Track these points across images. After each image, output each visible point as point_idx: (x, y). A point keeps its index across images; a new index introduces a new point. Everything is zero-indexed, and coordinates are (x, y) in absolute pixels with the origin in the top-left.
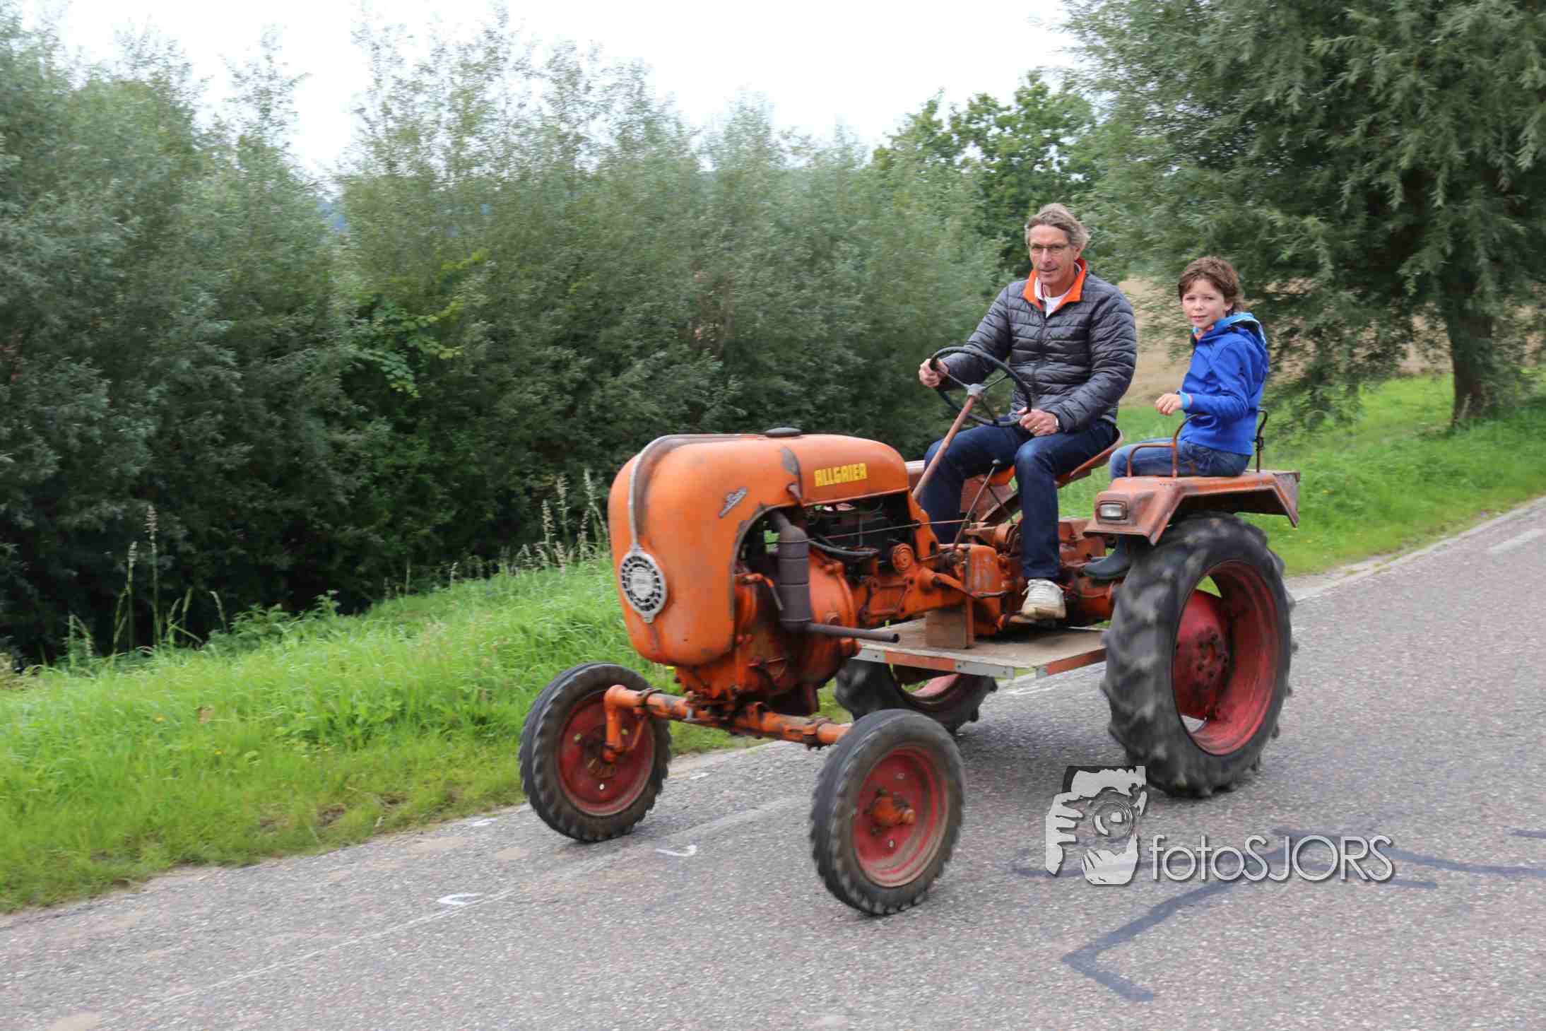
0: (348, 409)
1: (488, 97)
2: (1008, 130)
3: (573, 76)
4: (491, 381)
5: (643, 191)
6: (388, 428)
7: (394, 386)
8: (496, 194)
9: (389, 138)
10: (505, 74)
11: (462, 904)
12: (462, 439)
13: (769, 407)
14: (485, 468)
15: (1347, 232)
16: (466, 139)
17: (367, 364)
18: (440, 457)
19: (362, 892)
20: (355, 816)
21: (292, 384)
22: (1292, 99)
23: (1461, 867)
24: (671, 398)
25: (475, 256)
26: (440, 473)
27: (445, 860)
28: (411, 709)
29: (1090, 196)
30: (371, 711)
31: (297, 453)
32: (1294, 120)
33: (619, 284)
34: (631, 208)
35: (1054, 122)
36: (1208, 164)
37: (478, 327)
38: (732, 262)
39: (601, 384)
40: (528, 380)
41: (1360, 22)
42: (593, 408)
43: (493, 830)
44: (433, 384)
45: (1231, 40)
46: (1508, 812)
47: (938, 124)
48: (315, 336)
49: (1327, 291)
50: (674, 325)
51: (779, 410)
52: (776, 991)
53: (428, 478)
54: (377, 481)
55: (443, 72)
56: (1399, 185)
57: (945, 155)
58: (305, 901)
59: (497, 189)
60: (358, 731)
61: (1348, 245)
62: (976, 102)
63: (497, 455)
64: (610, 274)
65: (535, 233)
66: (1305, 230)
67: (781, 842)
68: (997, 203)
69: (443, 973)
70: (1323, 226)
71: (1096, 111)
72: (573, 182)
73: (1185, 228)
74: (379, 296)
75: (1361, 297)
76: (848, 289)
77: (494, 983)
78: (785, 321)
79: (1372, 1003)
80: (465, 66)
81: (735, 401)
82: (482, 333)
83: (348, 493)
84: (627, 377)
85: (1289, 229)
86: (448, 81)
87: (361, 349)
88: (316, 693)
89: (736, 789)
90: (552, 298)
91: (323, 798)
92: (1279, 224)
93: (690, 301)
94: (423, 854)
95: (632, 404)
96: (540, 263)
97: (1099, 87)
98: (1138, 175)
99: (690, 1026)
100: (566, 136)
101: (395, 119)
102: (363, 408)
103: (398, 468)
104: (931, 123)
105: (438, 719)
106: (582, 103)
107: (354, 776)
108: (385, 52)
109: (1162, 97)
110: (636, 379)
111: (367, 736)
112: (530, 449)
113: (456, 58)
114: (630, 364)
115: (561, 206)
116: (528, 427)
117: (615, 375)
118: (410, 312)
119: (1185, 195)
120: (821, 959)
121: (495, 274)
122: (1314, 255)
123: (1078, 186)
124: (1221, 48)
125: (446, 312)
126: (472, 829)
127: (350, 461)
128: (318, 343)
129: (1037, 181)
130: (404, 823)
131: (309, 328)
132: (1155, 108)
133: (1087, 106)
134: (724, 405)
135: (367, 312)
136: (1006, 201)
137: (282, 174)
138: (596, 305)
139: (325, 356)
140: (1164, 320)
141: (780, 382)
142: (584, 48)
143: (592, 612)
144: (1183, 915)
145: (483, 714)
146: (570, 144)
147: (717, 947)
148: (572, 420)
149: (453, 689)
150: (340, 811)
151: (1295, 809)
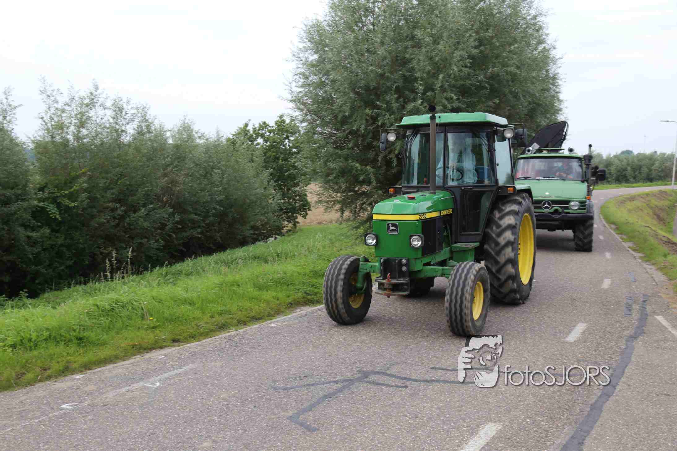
0: (34, 224)
1: (90, 115)
2: (272, 134)
3: (121, 109)
4: (88, 214)
5: (145, 149)
6: (49, 231)
7: (51, 216)
8: (92, 149)
9: (52, 128)
10: (97, 107)
11: (70, 407)
12: (76, 235)
13: (189, 225)
14: (86, 245)
15: (380, 172)
16: (81, 130)
17: (42, 208)
18: (68, 241)
19: (31, 404)
20: (30, 376)
21: (12, 215)
22: (362, 129)
23: (415, 380)
24: (154, 221)
25: (83, 170)
26: (69, 247)
27: (65, 391)
28: (53, 334)
29: (298, 156)
30: (38, 336)
31: (13, 240)
32: (363, 136)
33: (136, 181)
34: (141, 155)
35: (287, 131)
36: (337, 147)
37: (84, 195)
38: (177, 175)
39: (129, 216)
40: (102, 214)
41: (382, 106)
42: (126, 225)
43: (83, 379)
44: (66, 215)
45: (343, 108)
46: (429, 361)
47: (248, 131)
48: (21, 198)
49: (374, 191)
50: (156, 196)
51: (193, 226)
52: (188, 435)
53: (64, 249)
54: (44, 250)
55: (73, 106)
56: (395, 159)
57: (251, 141)
58: (8, 409)
59: (93, 147)
60: (32, 344)
61: (380, 176)
62: (261, 124)
63: (90, 240)
64: (133, 178)
65: (106, 163)
66: (367, 171)
67: (190, 381)
68: (268, 158)
69: (62, 434)
70: (372, 170)
71: (300, 129)
72: (121, 146)
73: (329, 168)
74: (47, 184)
75: (384, 193)
76: (218, 185)
77: (81, 437)
78: (195, 195)
79: (388, 428)
80: (82, 104)
81: (177, 223)
82: (86, 198)
83: (33, 254)
84: (138, 214)
85: (362, 170)
86: (75, 109)
87: (39, 202)
88: (16, 330)
89: (175, 361)
90: (112, 186)
91: (18, 369)
92: (359, 168)
93: (162, 188)
94: (56, 389)
95: (140, 223)
96: (107, 173)
97: (302, 121)
98: (314, 150)
99: (155, 449)
100: (118, 130)
101: (55, 122)
102: (39, 224)
103: (52, 245)
104: (246, 130)
105: (64, 339)
106: (124, 119)
107: (30, 361)
108: (52, 98)
109: (322, 126)
110: (142, 214)
111: (36, 346)
112: (102, 238)
113: (78, 101)
114: (140, 210)
115: (116, 154)
116: (102, 231)
117: (135, 212)
118: (58, 189)
119: (329, 157)
120: (204, 422)
121: (91, 177)
122: (370, 179)
123: (295, 153)
124: (340, 111)
125: (72, 190)
126: (75, 379)
127: (34, 243)
128: (23, 200)
129: (282, 151)
130: (49, 378)
131: (20, 195)
132: (320, 129)
133: (298, 127)
134: (173, 224)
135: (42, 189)
136: (272, 157)
137: (11, 140)
138: (128, 189)
139: (25, 204)
140: (323, 198)
141: (193, 216)
142: (125, 100)
143: (123, 298)
144: (328, 401)
145: (81, 336)
146: (119, 133)
147: (166, 419)
148: (118, 229)
149: (70, 328)
150: (24, 374)
151: (364, 363)
